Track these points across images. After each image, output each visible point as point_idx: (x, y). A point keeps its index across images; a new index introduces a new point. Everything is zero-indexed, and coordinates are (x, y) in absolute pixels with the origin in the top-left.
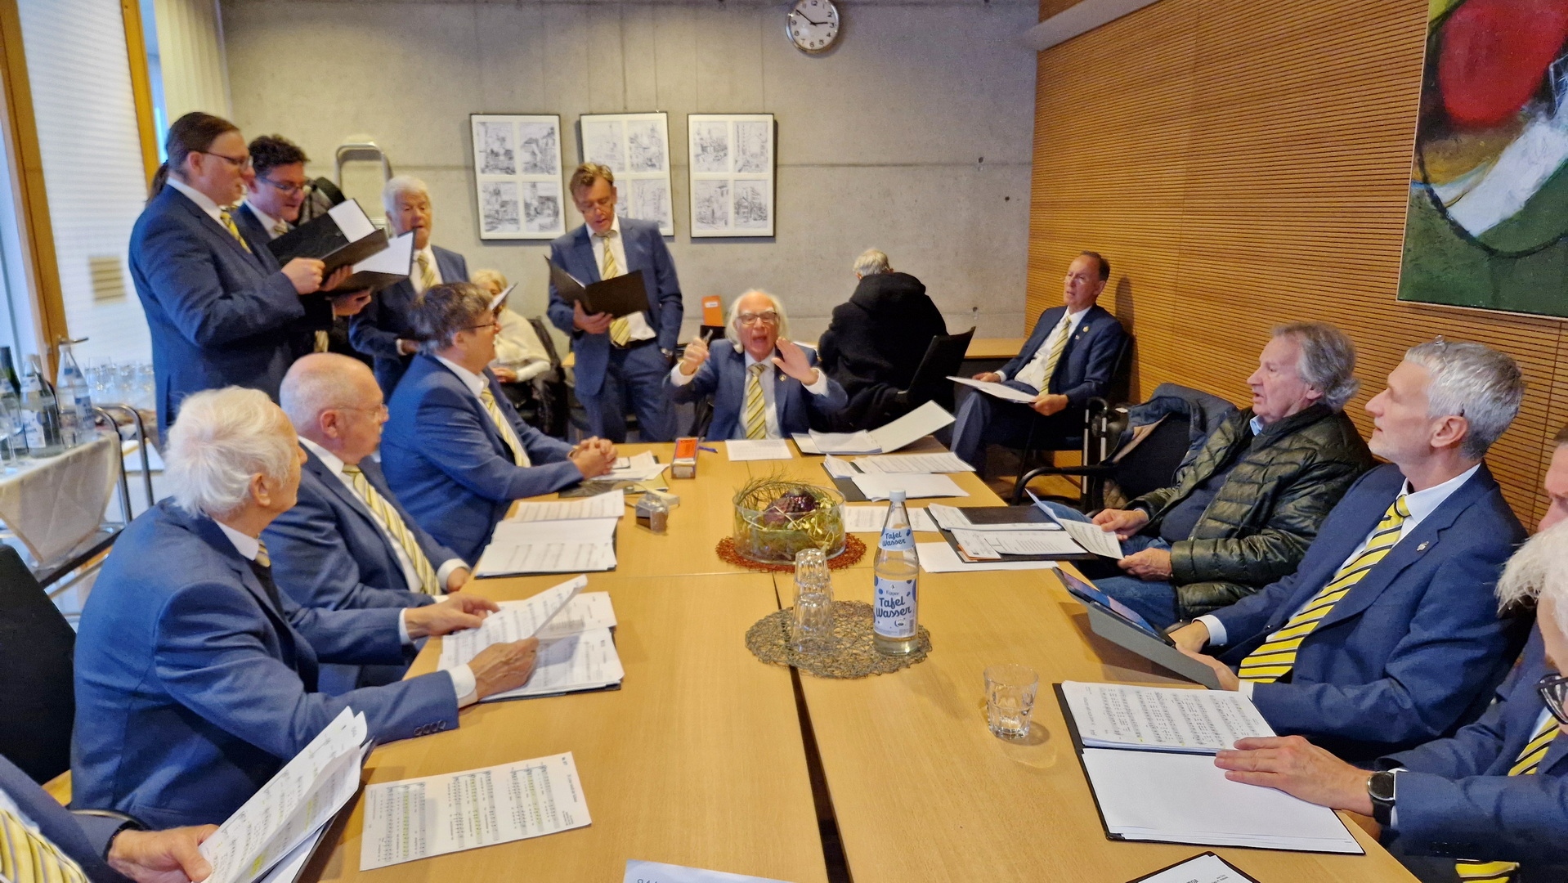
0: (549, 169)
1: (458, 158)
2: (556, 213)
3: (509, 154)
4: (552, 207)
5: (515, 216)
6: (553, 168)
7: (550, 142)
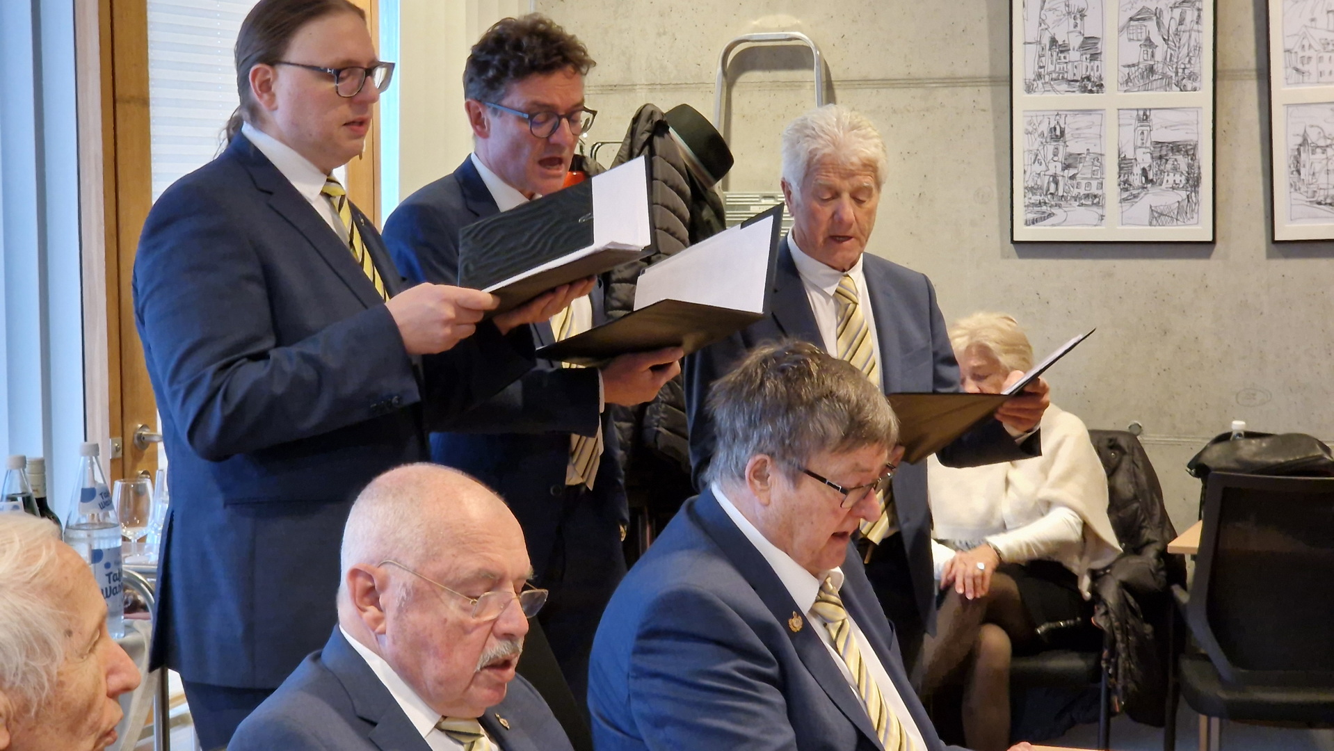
0: (1185, 79)
1: (979, 60)
2: (1193, 182)
3: (1091, 46)
4: (1184, 168)
5: (1094, 191)
6: (1193, 77)
7: (1190, 15)
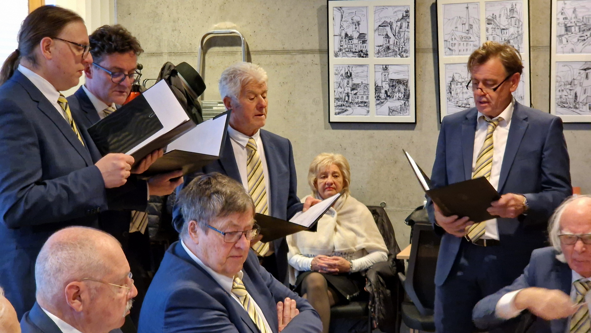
0: (402, 53)
1: (315, 43)
2: (407, 97)
3: (362, 37)
4: (403, 90)
5: (365, 100)
6: (406, 51)
7: (405, 25)
